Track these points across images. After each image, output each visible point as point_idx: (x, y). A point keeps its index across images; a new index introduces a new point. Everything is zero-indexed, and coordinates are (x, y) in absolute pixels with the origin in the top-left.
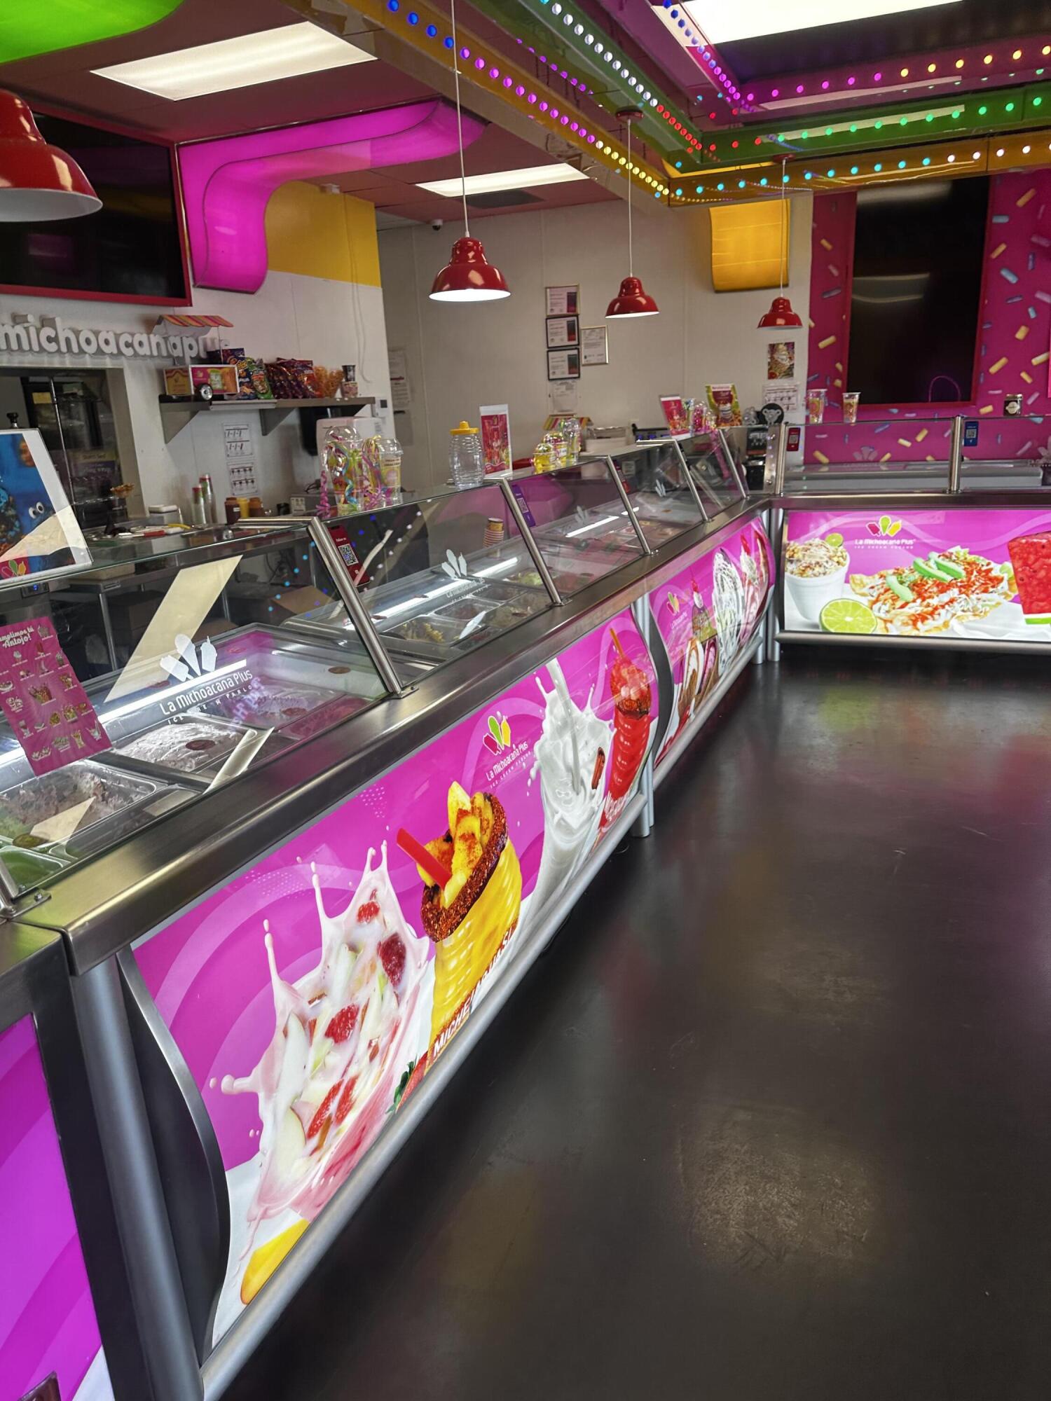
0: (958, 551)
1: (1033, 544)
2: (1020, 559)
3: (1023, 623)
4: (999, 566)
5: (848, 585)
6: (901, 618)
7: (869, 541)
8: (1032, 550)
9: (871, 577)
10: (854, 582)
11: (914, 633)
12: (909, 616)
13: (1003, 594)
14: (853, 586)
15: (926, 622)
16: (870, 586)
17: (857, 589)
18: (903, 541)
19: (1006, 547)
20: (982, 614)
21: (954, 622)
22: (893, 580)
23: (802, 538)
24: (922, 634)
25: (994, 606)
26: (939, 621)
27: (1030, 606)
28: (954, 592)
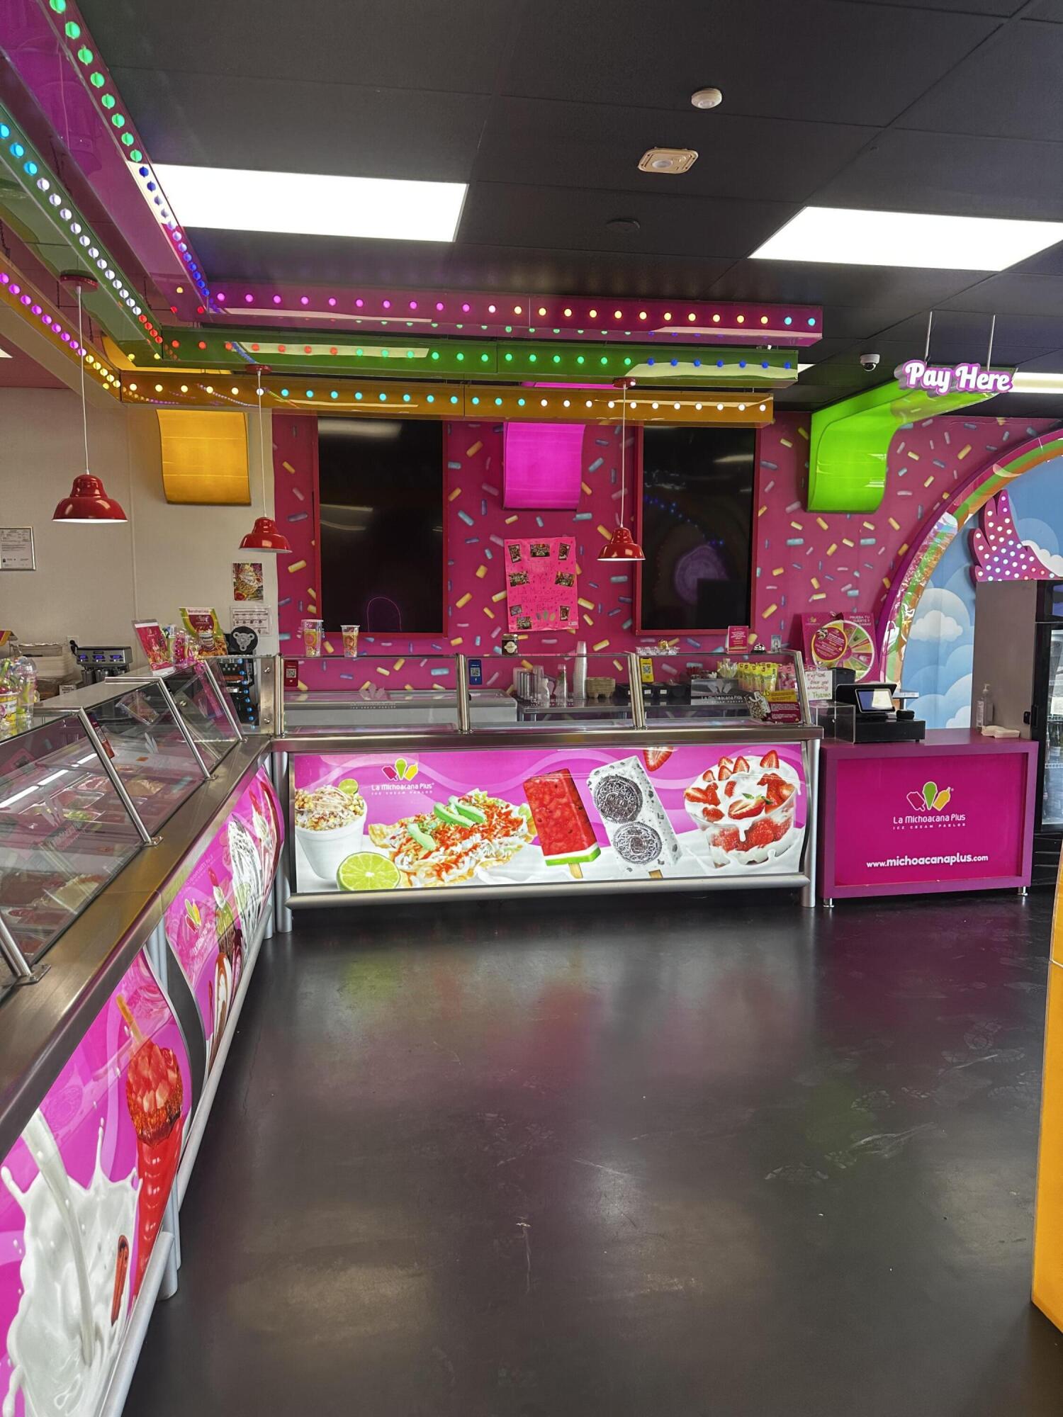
0: (476, 793)
1: (546, 784)
2: (536, 799)
3: (544, 864)
4: (518, 808)
5: (368, 836)
6: (425, 869)
7: (386, 787)
8: (546, 790)
9: (391, 826)
10: (373, 833)
11: (440, 884)
12: (433, 867)
13: (523, 836)
14: (373, 836)
15: (451, 871)
16: (391, 836)
17: (377, 840)
18: (421, 785)
19: (522, 787)
20: (505, 859)
21: (478, 869)
22: (414, 828)
23: (313, 785)
24: (447, 885)
25: (516, 850)
26: (463, 869)
27: (549, 846)
28: (476, 838)
